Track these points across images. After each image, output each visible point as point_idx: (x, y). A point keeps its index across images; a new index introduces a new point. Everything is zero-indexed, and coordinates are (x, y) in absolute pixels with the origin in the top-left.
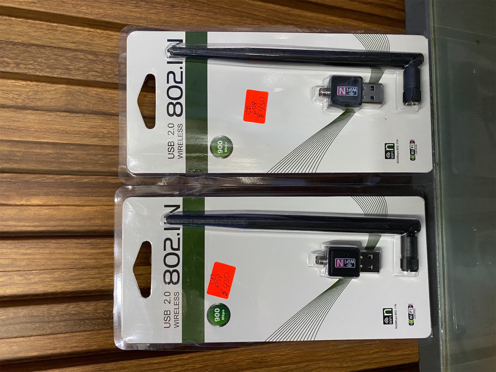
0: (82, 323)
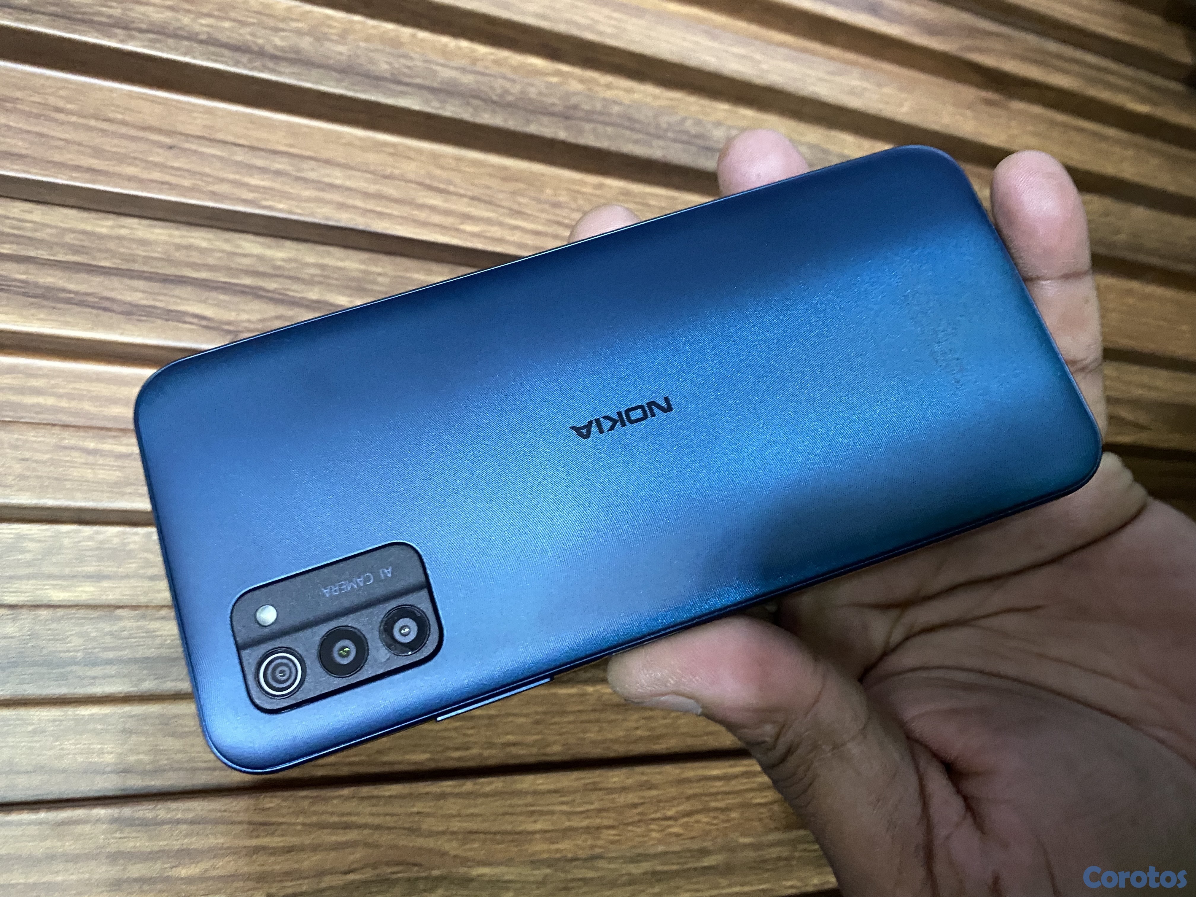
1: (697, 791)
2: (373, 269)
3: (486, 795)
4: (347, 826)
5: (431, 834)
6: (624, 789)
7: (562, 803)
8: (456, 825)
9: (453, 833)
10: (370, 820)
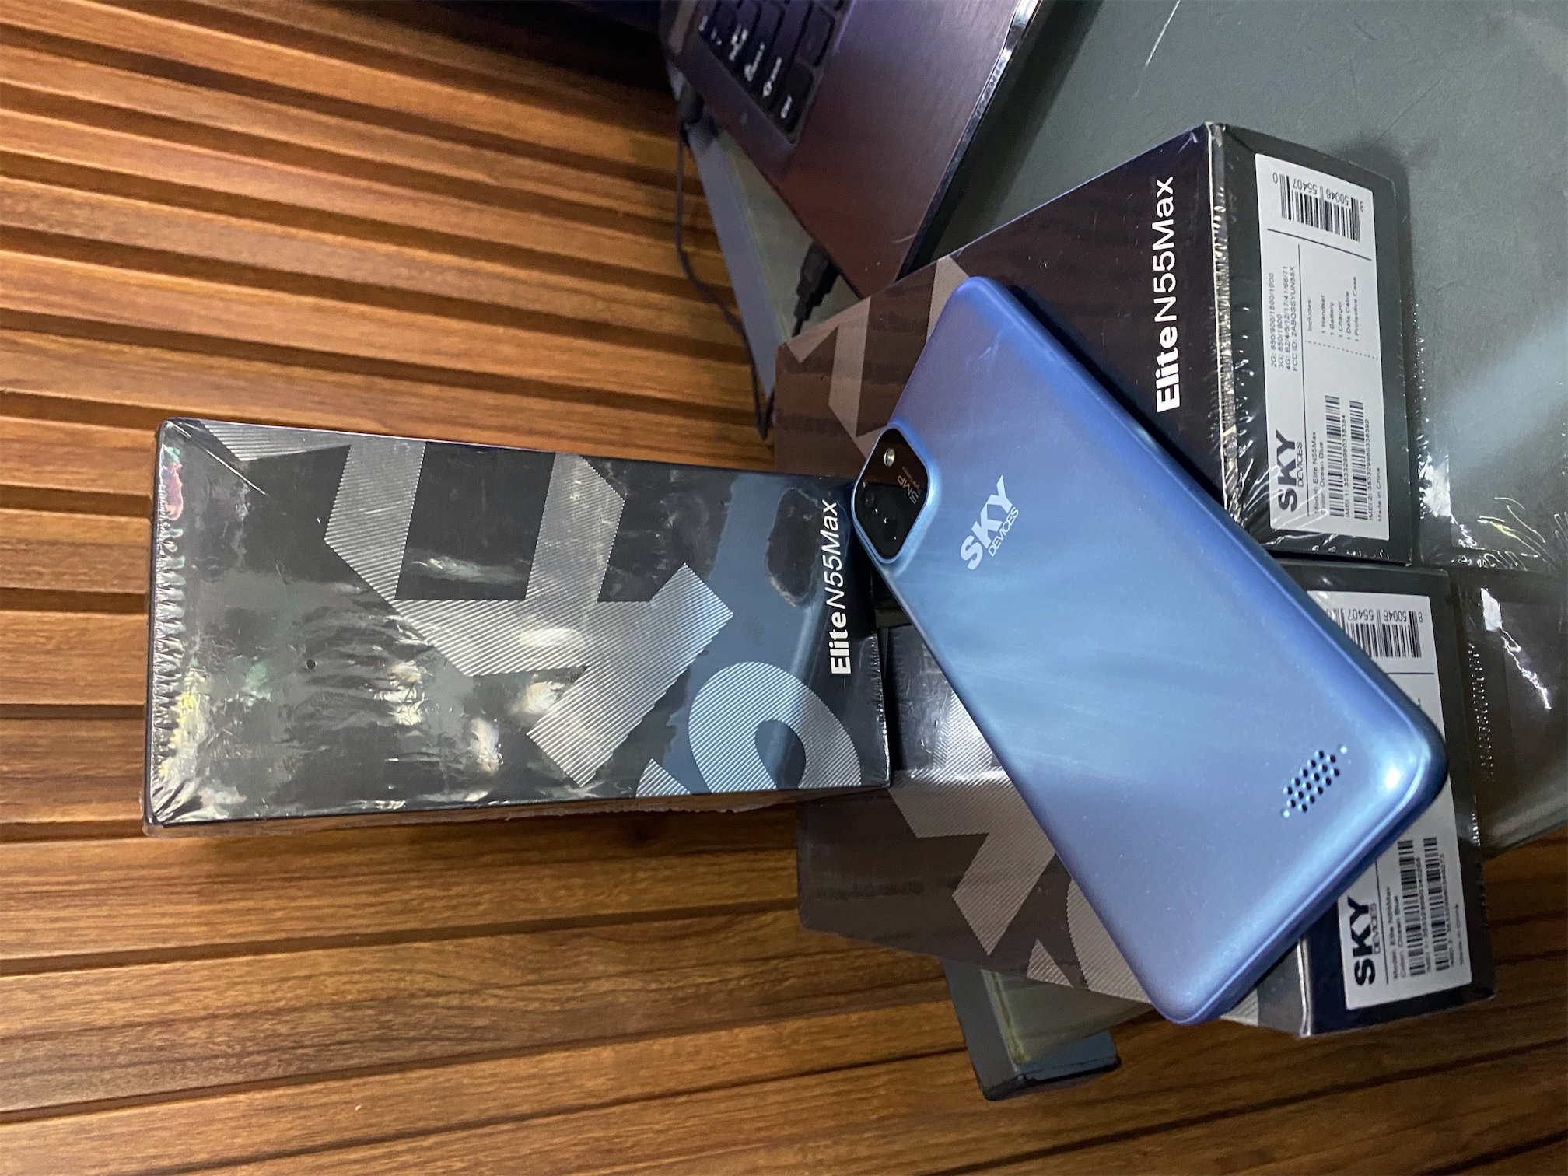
2: (32, 734)
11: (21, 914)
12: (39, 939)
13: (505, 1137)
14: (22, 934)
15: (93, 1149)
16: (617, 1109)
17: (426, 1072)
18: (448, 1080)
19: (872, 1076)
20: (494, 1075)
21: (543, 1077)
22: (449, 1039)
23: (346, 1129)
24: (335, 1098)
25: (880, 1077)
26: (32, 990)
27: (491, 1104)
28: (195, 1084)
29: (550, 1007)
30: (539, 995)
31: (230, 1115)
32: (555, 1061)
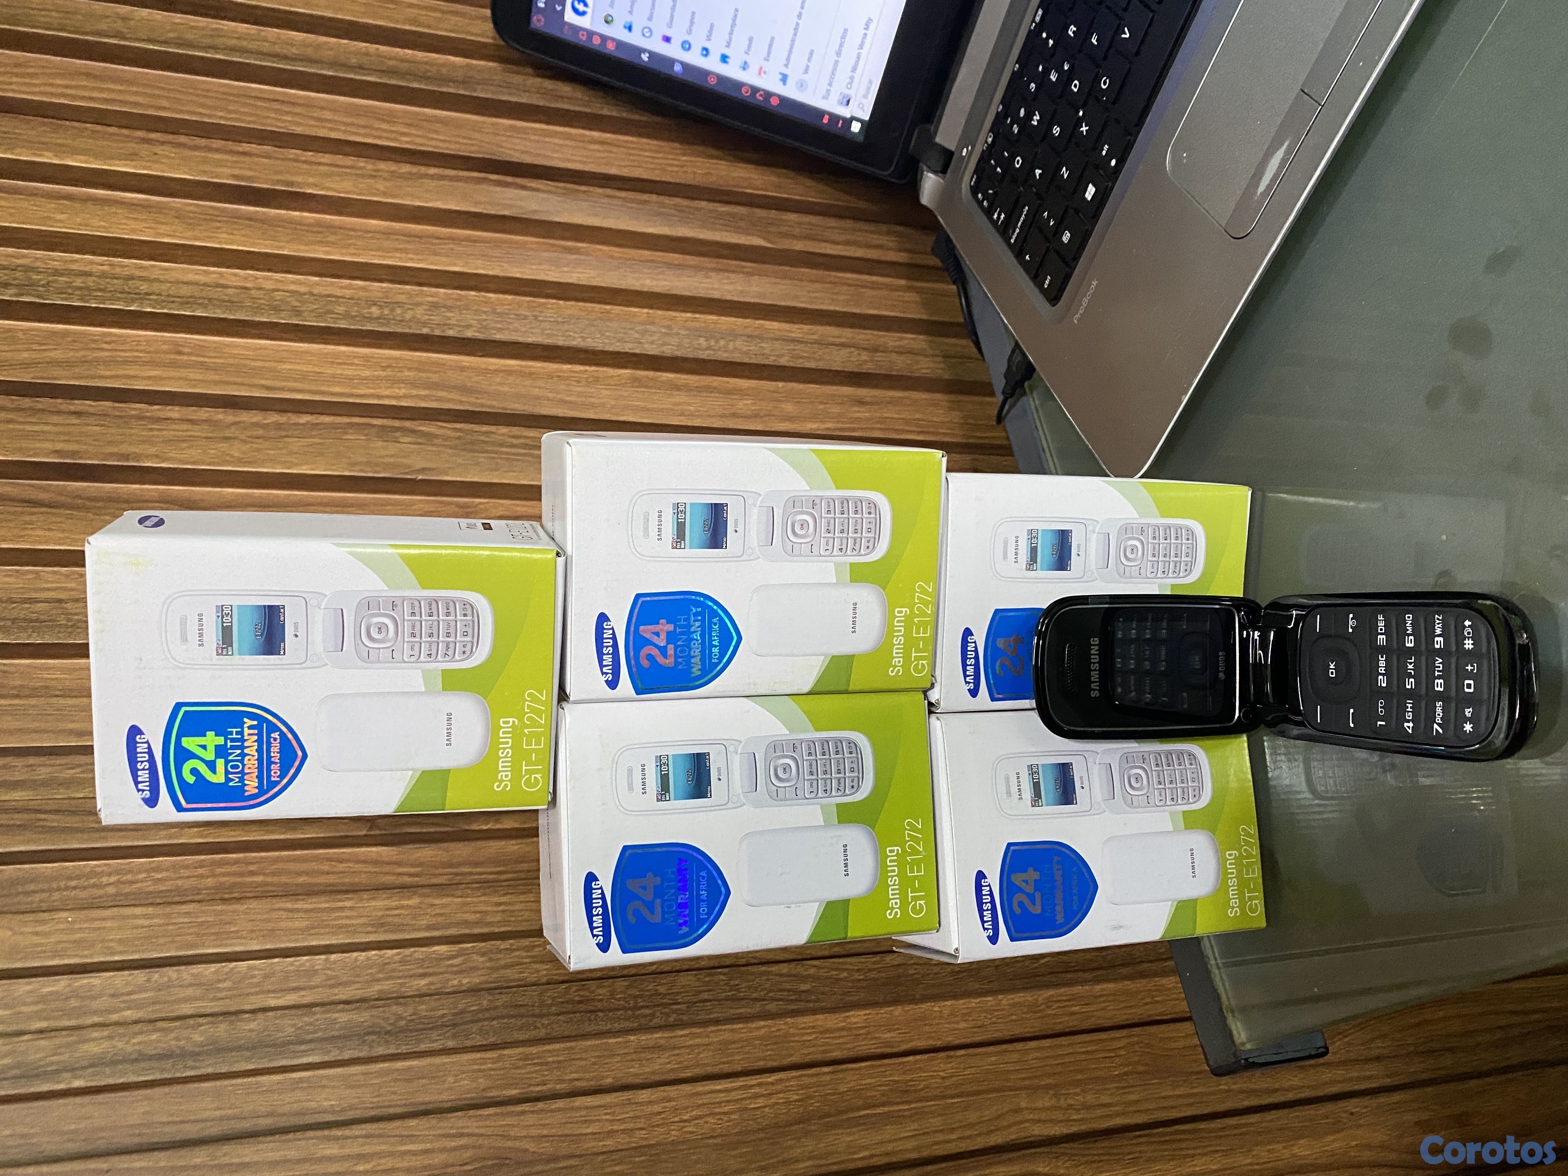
0: (593, 1017)
1: (705, 1101)
3: (552, 1111)
4: (462, 1135)
5: (516, 1138)
6: (651, 1103)
7: (606, 1114)
8: (534, 1132)
9: (532, 1137)
10: (477, 1131)
11: (475, 900)
12: (489, 919)
13: (828, 1078)
14: (478, 915)
15: (535, 1072)
16: (911, 1058)
17: (762, 1023)
18: (779, 1030)
19: (1115, 1039)
20: (813, 1027)
21: (850, 1029)
22: (781, 1000)
23: (707, 1065)
24: (698, 1041)
25: (1120, 1040)
26: (483, 954)
27: (812, 1050)
28: (605, 1028)
29: (857, 976)
30: (848, 967)
31: (626, 1051)
32: (857, 1017)
